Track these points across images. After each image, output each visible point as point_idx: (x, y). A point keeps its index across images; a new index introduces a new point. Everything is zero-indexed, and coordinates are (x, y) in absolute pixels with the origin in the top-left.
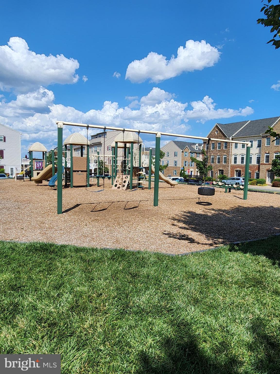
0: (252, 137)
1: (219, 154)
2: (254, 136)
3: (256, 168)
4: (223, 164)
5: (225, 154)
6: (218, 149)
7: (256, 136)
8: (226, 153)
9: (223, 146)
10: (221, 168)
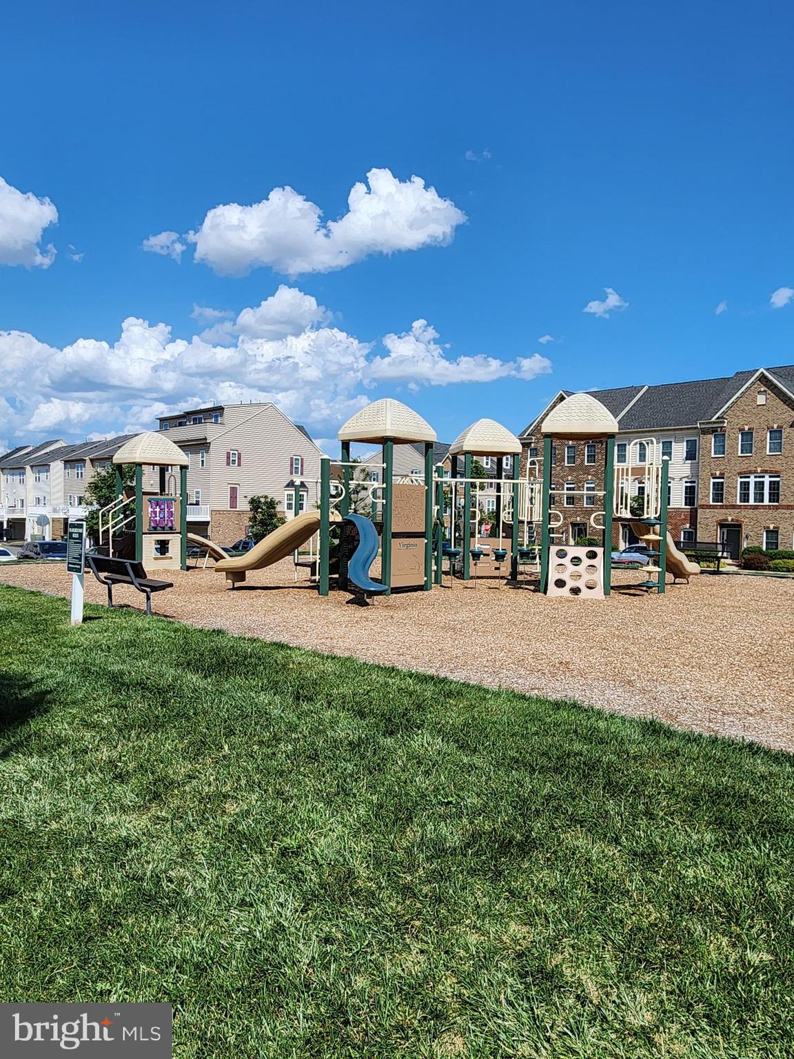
0: (668, 430)
1: (570, 478)
2: (675, 430)
3: (683, 517)
4: (585, 506)
5: (590, 477)
6: (566, 465)
7: (681, 429)
8: (592, 475)
9: (584, 455)
10: (578, 519)
